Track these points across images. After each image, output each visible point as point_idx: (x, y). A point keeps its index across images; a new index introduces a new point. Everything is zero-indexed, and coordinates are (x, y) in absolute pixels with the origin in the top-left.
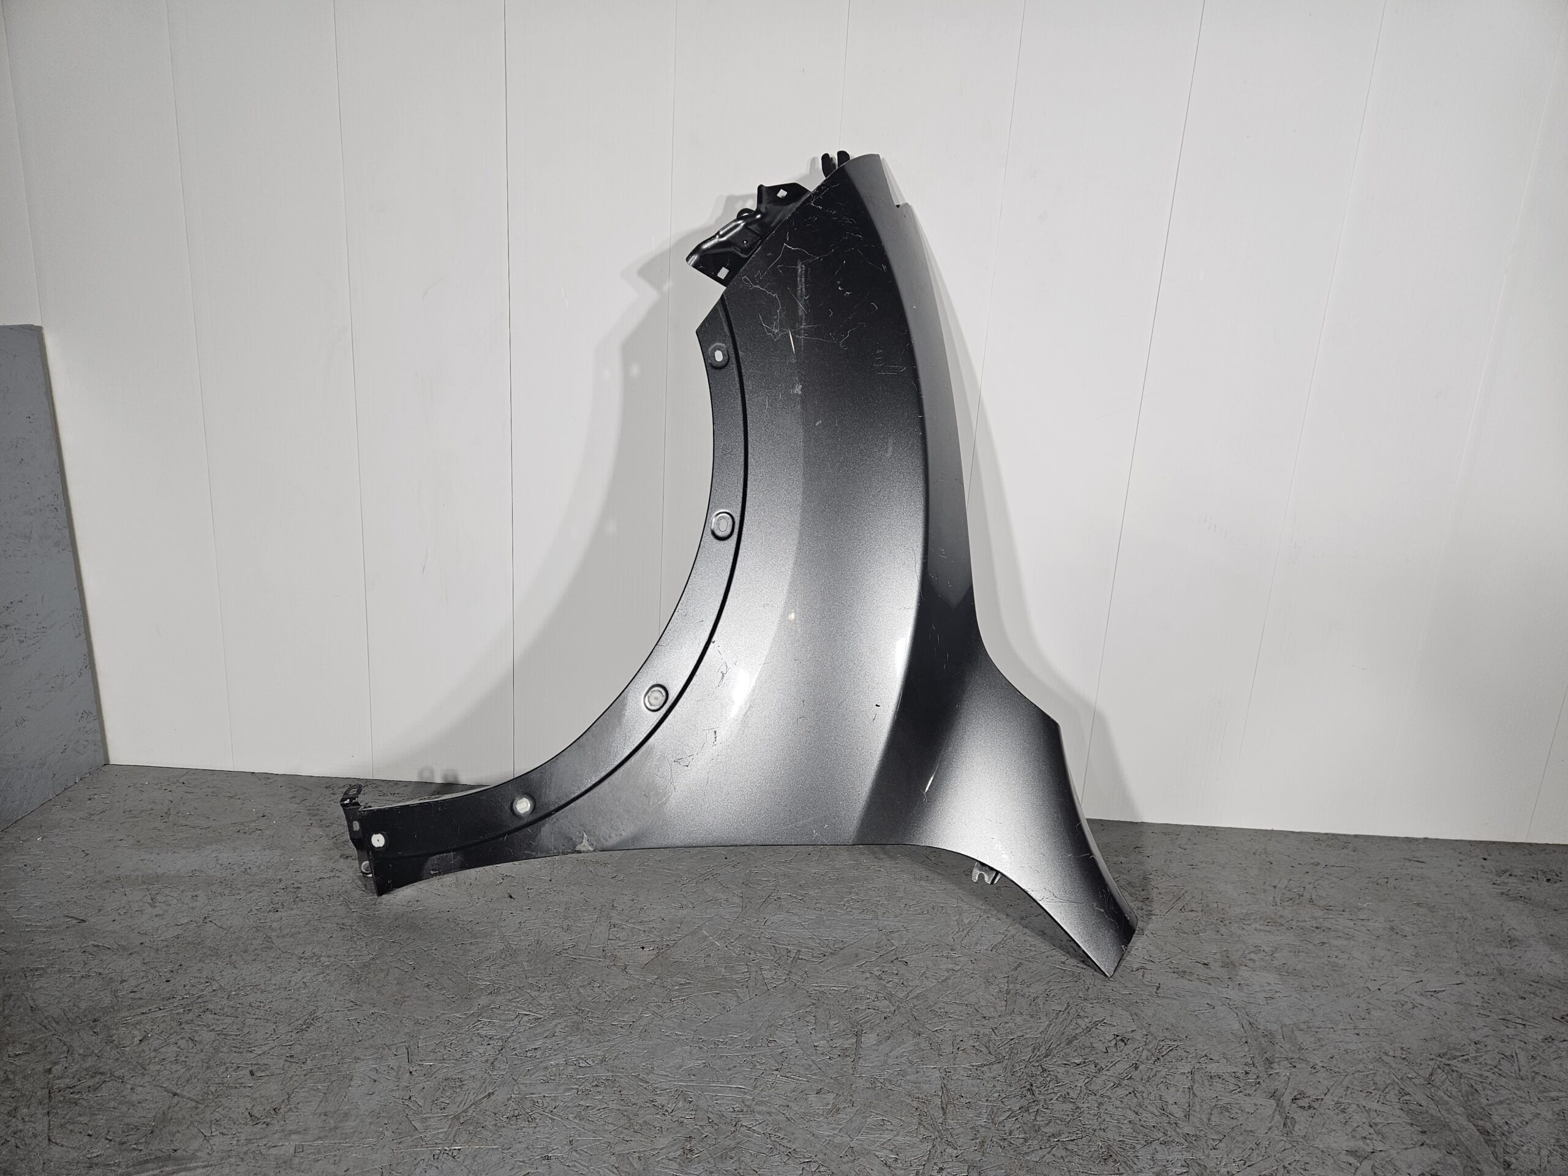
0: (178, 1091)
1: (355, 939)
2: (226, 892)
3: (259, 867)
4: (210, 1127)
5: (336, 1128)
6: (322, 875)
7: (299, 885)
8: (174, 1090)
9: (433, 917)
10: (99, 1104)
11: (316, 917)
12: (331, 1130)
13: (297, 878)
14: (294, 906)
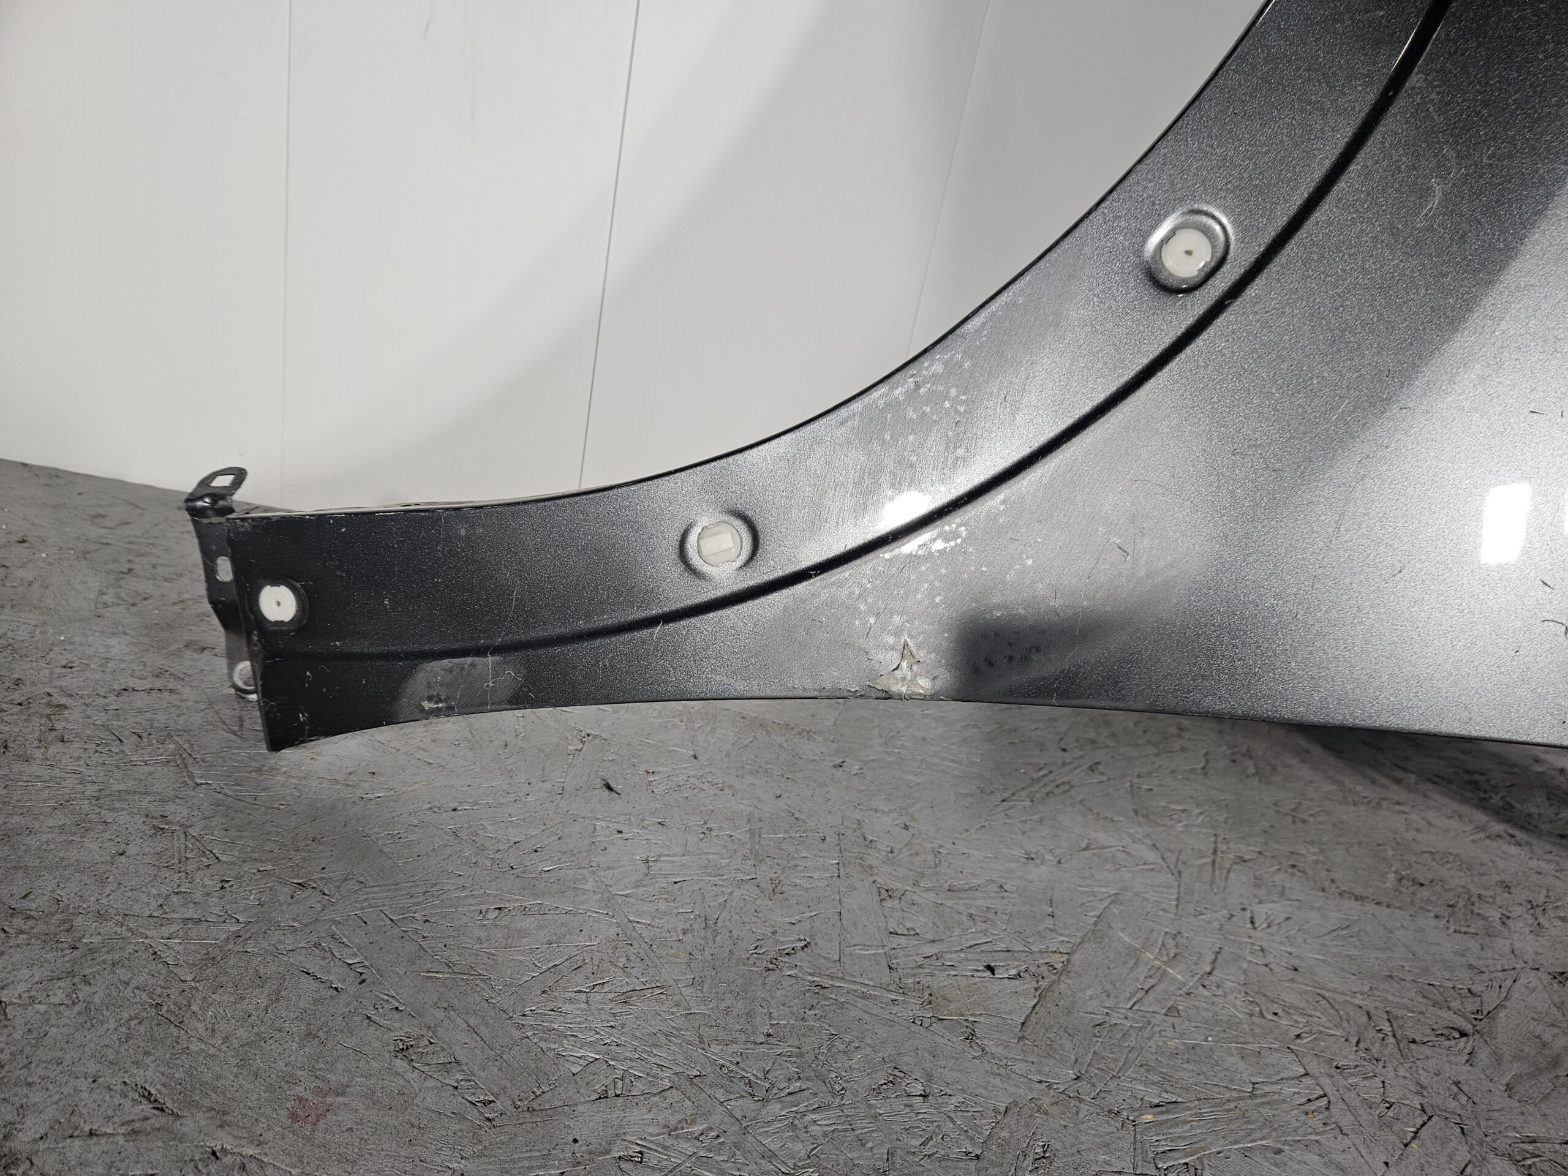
1: (191, 867)
6: (131, 683)
7: (63, 701)
9: (415, 822)
11: (91, 790)
13: (64, 683)
14: (38, 754)
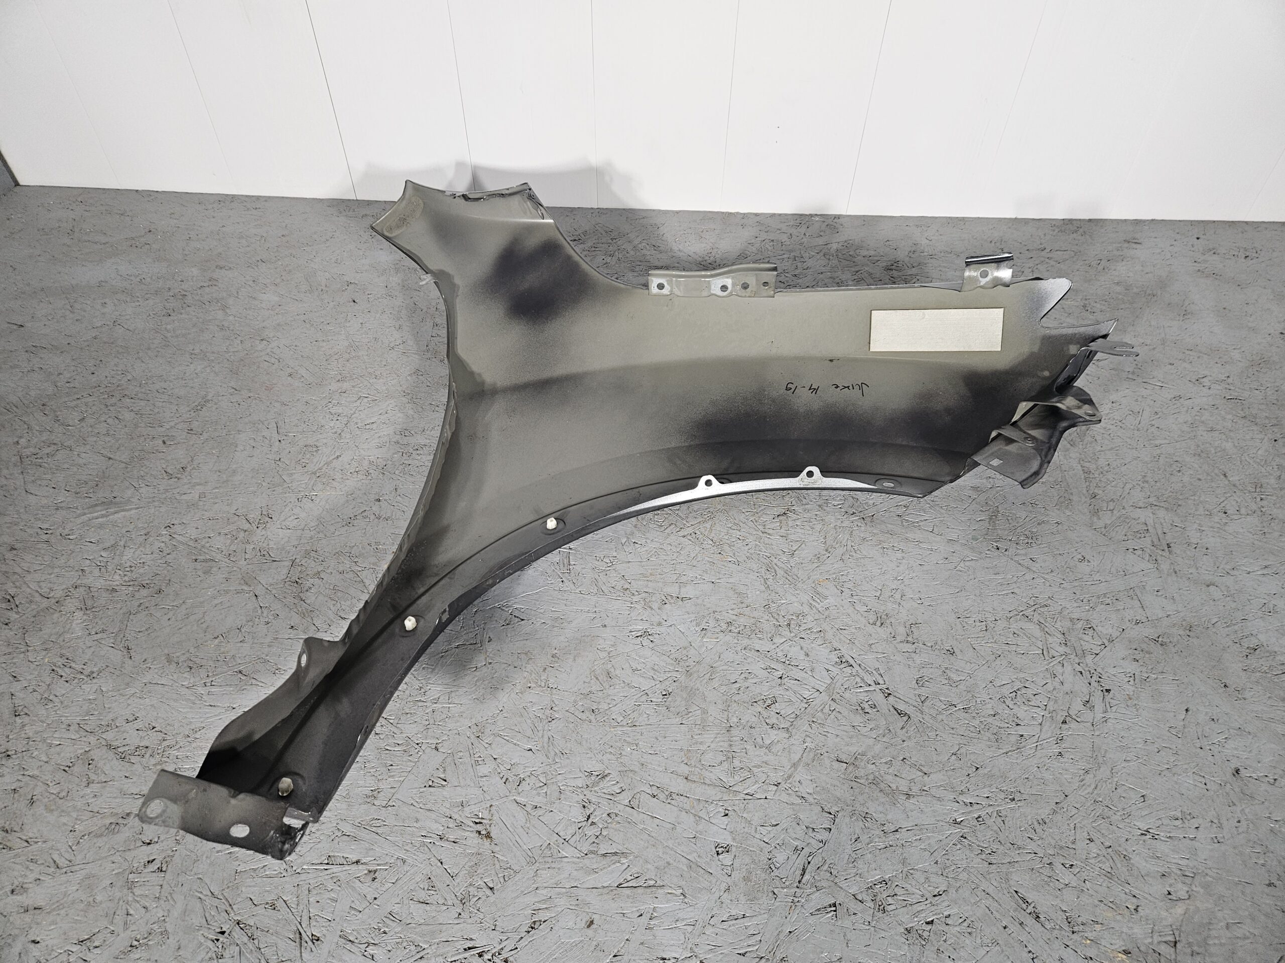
0: (112, 456)
2: (128, 300)
3: (151, 278)
4: (138, 481)
5: (227, 481)
6: (202, 284)
7: (185, 293)
8: (109, 455)
10: (56, 466)
11: (201, 320)
12: (223, 482)
13: (183, 287)
14: (183, 311)
